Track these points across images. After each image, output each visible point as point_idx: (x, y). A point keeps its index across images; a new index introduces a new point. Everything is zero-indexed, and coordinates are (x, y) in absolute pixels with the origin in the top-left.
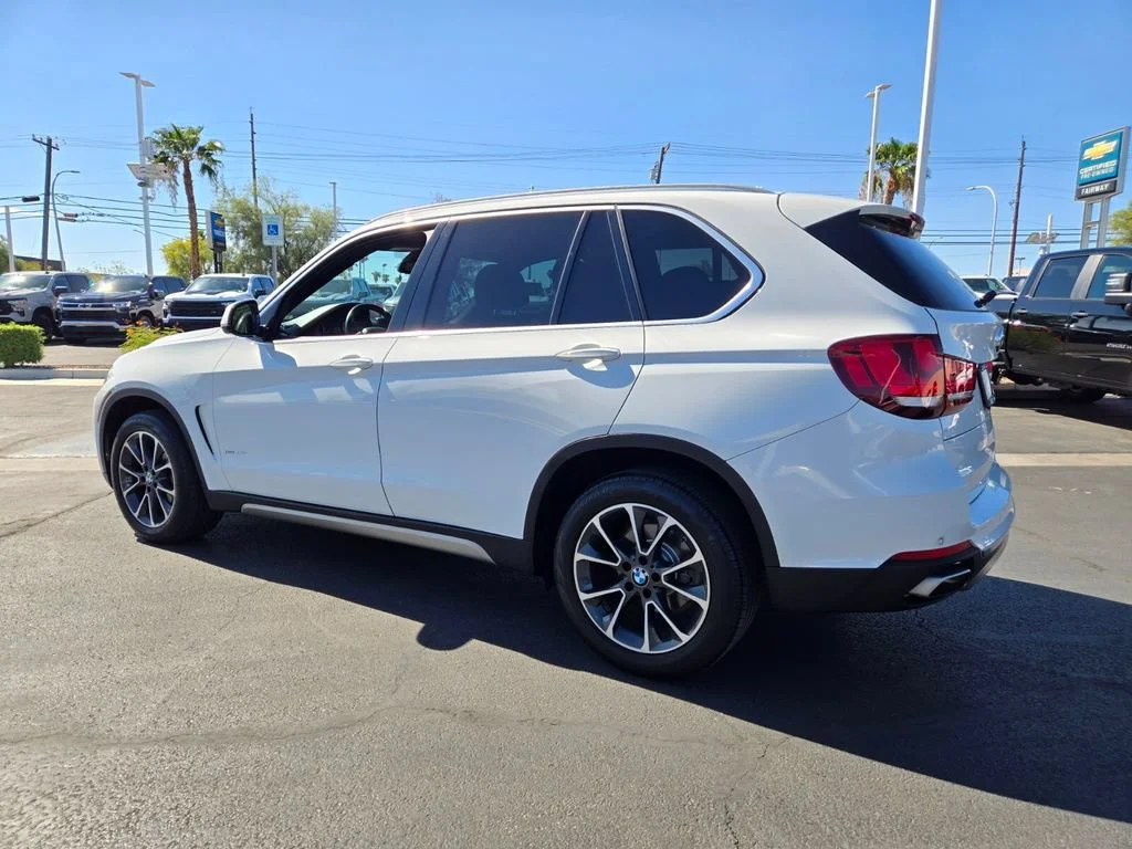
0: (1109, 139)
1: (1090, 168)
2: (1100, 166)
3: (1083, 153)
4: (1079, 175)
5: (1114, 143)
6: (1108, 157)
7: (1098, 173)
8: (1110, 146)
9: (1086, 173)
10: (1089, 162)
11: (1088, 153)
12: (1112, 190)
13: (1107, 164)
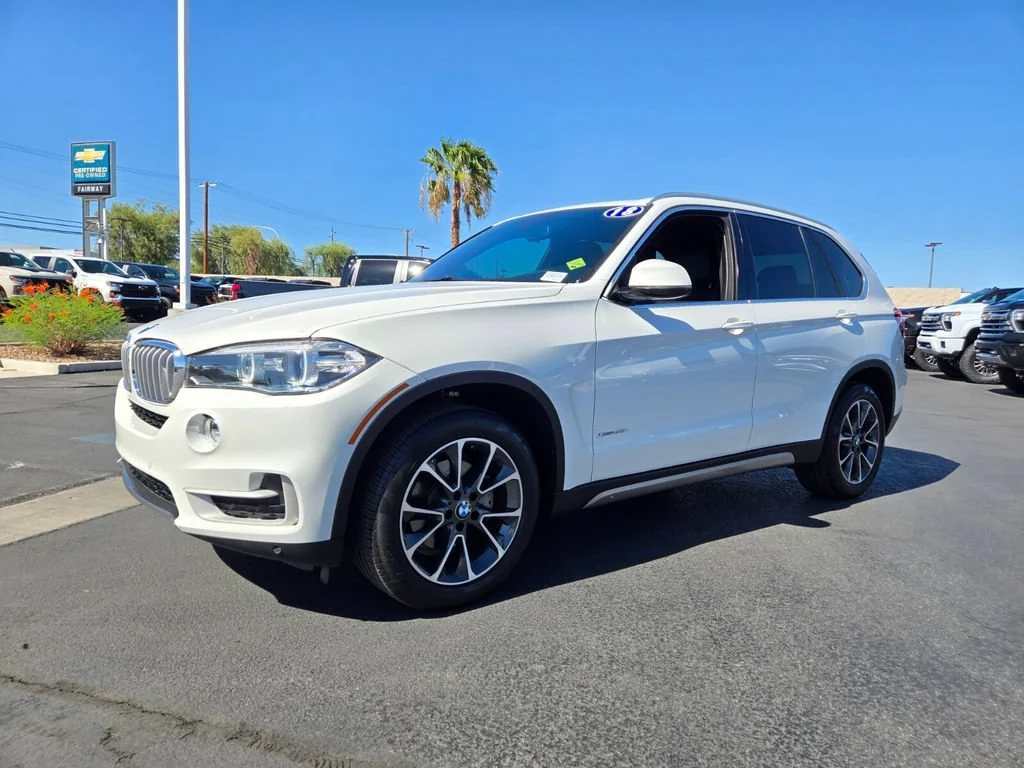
0: (98, 148)
1: (84, 170)
2: (93, 169)
3: (74, 155)
4: (73, 175)
5: (103, 153)
6: (97, 163)
7: (92, 175)
8: (101, 155)
9: (79, 173)
10: (81, 164)
11: (79, 156)
12: (107, 192)
13: (99, 169)
